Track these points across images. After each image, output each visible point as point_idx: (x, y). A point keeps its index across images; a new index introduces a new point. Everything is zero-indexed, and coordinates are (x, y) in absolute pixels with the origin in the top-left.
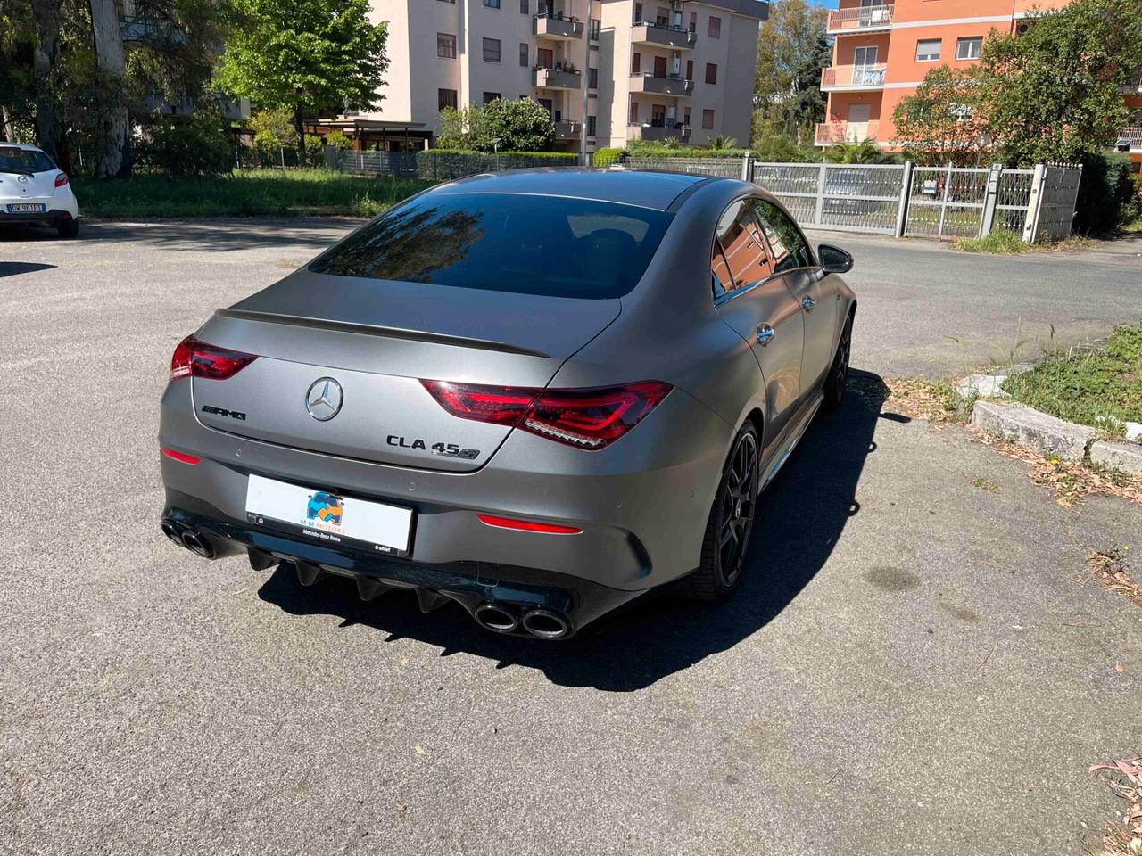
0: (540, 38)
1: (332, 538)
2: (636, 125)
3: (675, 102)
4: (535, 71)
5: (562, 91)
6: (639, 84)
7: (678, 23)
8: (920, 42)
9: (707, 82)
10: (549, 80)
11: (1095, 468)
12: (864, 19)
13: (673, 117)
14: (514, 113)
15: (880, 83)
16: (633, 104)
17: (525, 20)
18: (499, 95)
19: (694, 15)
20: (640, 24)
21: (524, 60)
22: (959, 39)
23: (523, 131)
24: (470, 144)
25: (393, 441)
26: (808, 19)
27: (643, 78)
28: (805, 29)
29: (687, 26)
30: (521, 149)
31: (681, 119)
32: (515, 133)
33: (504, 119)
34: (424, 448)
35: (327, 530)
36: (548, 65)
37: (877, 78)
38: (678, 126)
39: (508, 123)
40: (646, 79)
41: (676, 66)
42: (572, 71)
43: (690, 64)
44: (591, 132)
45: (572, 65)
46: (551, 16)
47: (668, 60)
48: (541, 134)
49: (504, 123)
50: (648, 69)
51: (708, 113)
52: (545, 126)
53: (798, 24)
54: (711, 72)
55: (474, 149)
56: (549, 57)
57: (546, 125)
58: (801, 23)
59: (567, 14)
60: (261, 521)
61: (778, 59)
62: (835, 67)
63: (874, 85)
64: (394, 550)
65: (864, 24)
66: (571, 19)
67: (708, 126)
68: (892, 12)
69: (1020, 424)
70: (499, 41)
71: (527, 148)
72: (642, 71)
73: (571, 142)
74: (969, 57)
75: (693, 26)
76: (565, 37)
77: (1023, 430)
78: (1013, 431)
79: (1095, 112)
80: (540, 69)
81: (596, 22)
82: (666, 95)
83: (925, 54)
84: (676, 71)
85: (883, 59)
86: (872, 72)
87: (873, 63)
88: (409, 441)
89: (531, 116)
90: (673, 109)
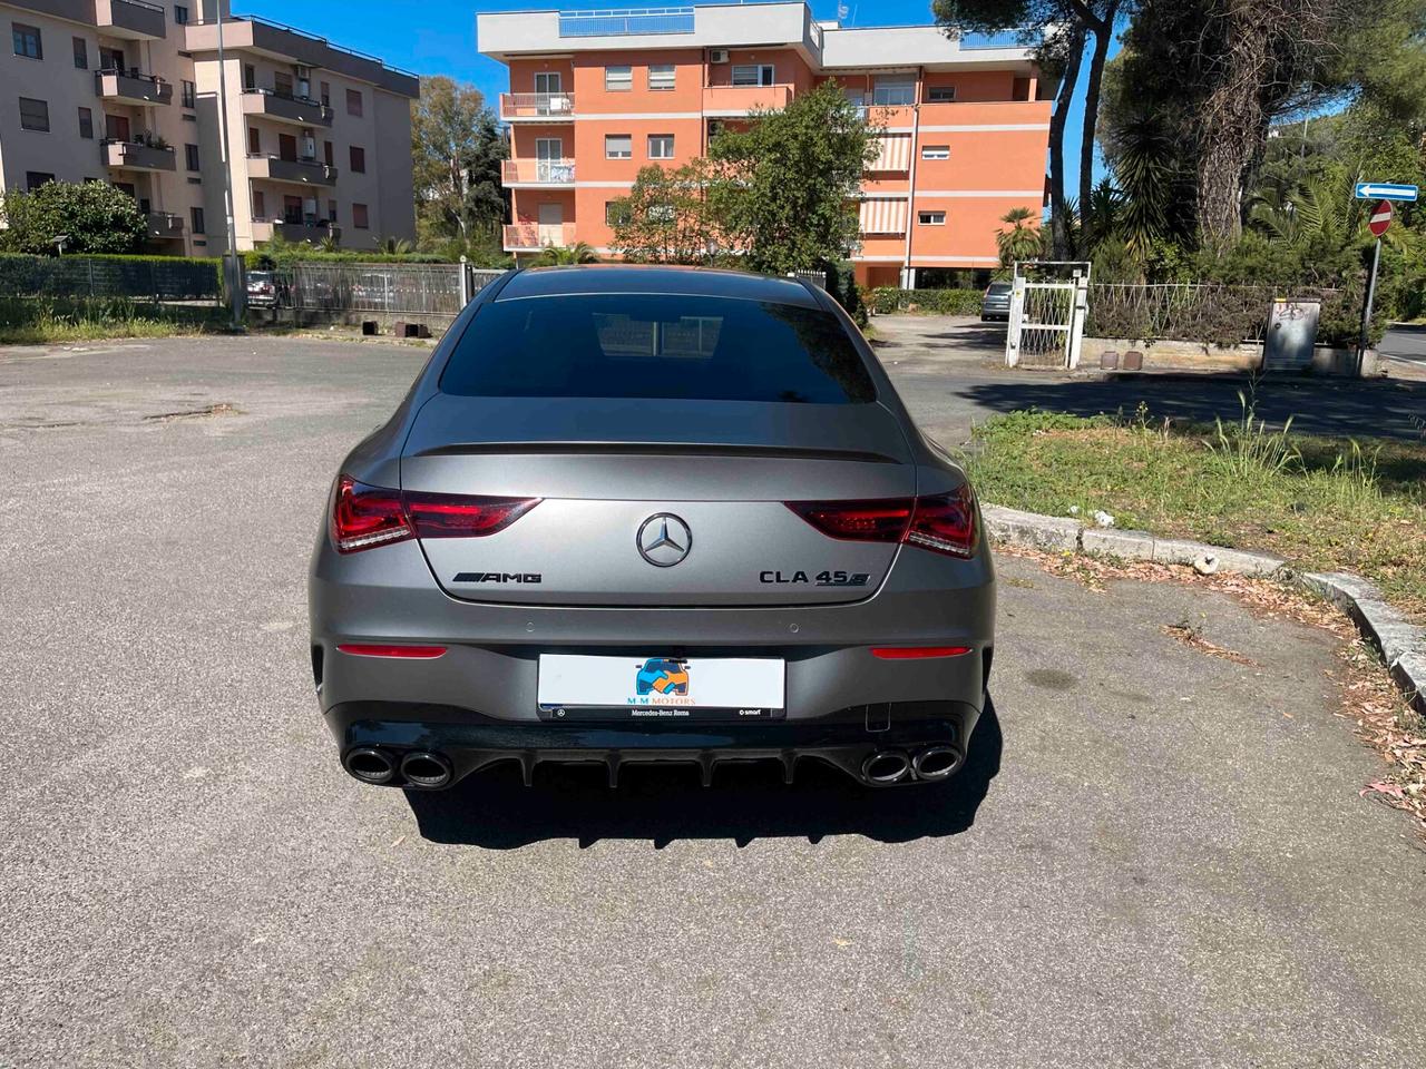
0: (108, 101)
1: (676, 713)
2: (263, 221)
3: (314, 193)
4: (104, 144)
5: (148, 173)
6: (261, 168)
7: (305, 93)
8: (608, 136)
9: (353, 169)
10: (126, 157)
11: (1092, 556)
12: (542, 106)
13: (314, 212)
14: (81, 200)
15: (570, 181)
16: (255, 193)
17: (83, 78)
18: (53, 176)
19: (325, 86)
20: (253, 92)
21: (86, 128)
22: (650, 136)
23: (97, 226)
24: (17, 244)
25: (767, 577)
26: (458, 102)
27: (267, 160)
28: (458, 113)
29: (317, 97)
30: (97, 251)
31: (325, 215)
32: (84, 228)
33: (66, 209)
34: (806, 581)
35: (670, 704)
36: (124, 138)
37: (565, 176)
38: (323, 224)
39: (73, 215)
40: (271, 161)
41: (310, 148)
42: (161, 146)
43: (328, 146)
44: (198, 227)
45: (160, 139)
46: (121, 74)
47: (297, 140)
48: (127, 230)
49: (66, 215)
50: (272, 150)
51: (360, 209)
52: (131, 219)
53: (447, 107)
54: (357, 159)
55: (23, 251)
56: (122, 125)
57: (133, 217)
58: (450, 106)
59: (145, 71)
60: (561, 713)
61: (427, 146)
62: (515, 159)
63: (563, 182)
64: (765, 711)
65: (542, 112)
66: (152, 78)
67: (361, 223)
68: (572, 102)
69: (1010, 523)
70: (46, 103)
71: (106, 250)
72: (263, 151)
73: (170, 241)
74: (662, 157)
75: (326, 99)
76: (145, 101)
77: (1014, 529)
78: (1003, 530)
79: (831, 218)
80: (113, 143)
81: (188, 85)
82: (299, 183)
83: (615, 150)
84: (311, 153)
85: (570, 153)
86: (560, 168)
87: (559, 158)
88: (788, 575)
89: (107, 205)
90: (313, 202)
